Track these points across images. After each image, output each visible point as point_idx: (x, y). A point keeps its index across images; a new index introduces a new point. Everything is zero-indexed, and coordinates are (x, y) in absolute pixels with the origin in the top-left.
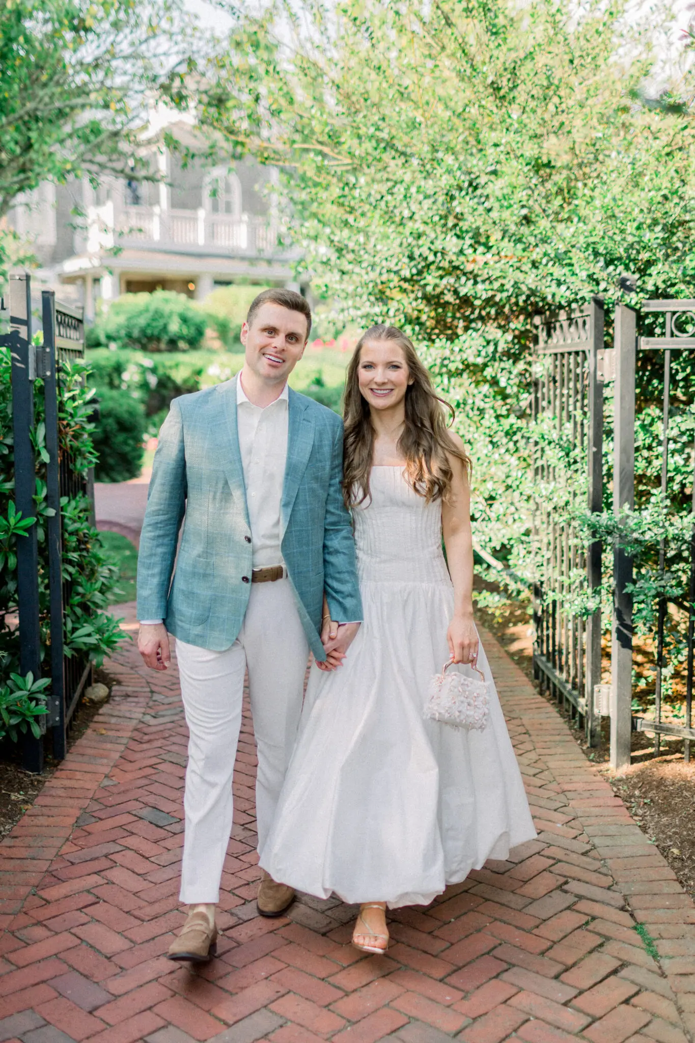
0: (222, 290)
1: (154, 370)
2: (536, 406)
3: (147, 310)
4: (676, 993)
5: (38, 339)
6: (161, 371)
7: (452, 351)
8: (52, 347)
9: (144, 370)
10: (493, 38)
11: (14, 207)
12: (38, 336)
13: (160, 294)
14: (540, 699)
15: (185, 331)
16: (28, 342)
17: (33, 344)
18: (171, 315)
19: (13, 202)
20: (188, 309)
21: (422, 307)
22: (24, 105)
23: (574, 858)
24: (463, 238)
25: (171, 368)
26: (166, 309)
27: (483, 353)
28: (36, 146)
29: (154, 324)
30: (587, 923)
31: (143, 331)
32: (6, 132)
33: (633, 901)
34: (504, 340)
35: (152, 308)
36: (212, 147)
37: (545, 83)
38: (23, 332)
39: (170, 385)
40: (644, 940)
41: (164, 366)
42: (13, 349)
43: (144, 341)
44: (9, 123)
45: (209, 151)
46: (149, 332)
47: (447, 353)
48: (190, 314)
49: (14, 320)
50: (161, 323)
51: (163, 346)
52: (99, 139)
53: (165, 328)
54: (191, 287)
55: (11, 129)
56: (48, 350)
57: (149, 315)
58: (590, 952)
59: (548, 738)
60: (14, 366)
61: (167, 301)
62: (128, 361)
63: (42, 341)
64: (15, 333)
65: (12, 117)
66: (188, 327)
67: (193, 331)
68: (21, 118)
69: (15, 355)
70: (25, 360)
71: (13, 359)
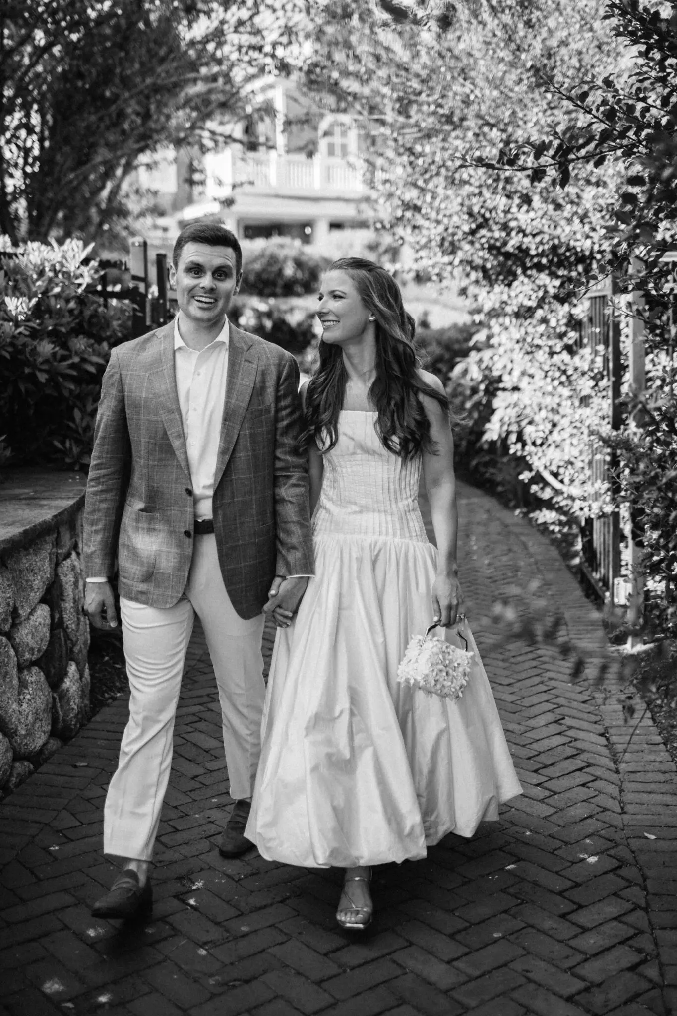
0: (337, 234)
1: (269, 314)
2: (579, 344)
3: (262, 255)
4: (622, 782)
5: (153, 293)
6: (276, 315)
7: (509, 297)
8: (165, 300)
9: (259, 315)
10: (530, 30)
11: (136, 168)
12: (154, 290)
13: (276, 240)
14: (586, 600)
15: (299, 275)
16: (146, 295)
17: (150, 296)
18: (286, 259)
19: (136, 163)
20: (302, 253)
21: (487, 256)
22: (144, 81)
23: (575, 704)
24: (513, 199)
25: (285, 312)
26: (282, 254)
27: (533, 297)
28: (155, 117)
29: (270, 269)
30: (571, 742)
31: (259, 275)
32: (129, 105)
33: (611, 731)
34: (553, 285)
35: (268, 253)
36: (307, 114)
37: (578, 65)
38: (142, 287)
39: (285, 329)
40: (610, 753)
41: (279, 310)
42: (133, 301)
43: (261, 286)
44: (131, 97)
45: (304, 118)
46: (265, 276)
47: (505, 297)
48: (304, 258)
49: (135, 278)
50: (275, 269)
51: (279, 290)
52: (210, 108)
53: (280, 272)
54: (308, 230)
55: (133, 102)
56: (161, 301)
57: (264, 261)
58: (567, 758)
59: (581, 628)
60: (135, 315)
61: (282, 246)
62: (244, 306)
63: (156, 294)
64: (136, 288)
65: (135, 91)
66: (302, 271)
67: (307, 275)
68: (141, 92)
69: (136, 306)
70: (143, 310)
71: (134, 309)
